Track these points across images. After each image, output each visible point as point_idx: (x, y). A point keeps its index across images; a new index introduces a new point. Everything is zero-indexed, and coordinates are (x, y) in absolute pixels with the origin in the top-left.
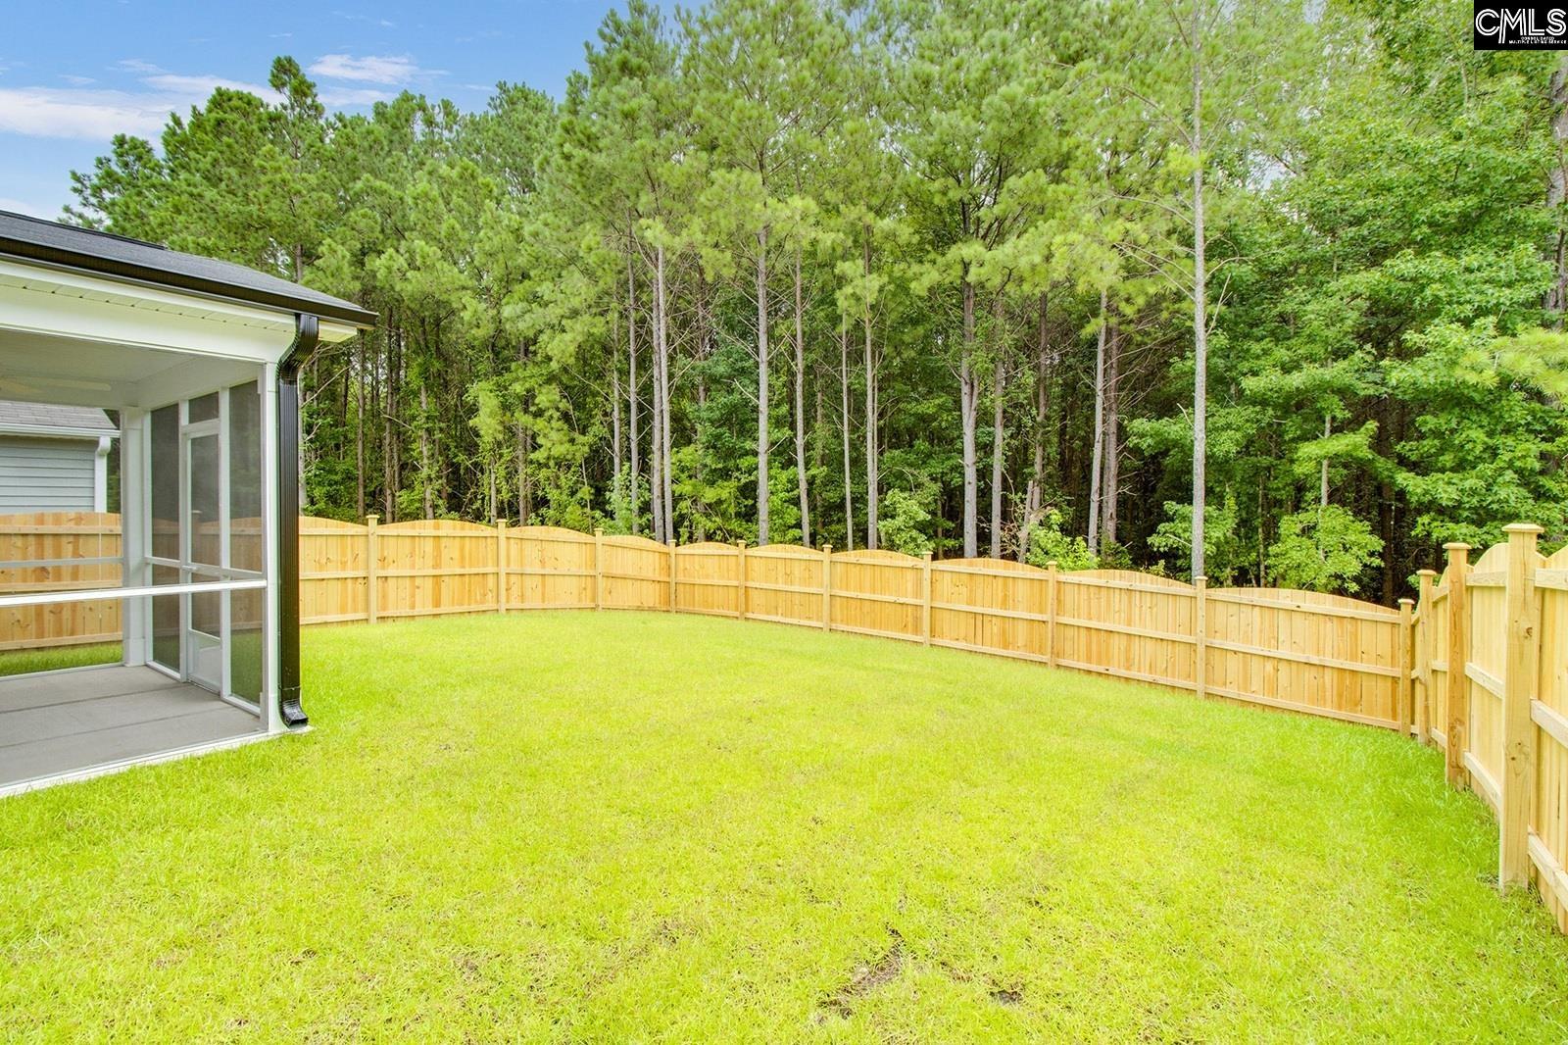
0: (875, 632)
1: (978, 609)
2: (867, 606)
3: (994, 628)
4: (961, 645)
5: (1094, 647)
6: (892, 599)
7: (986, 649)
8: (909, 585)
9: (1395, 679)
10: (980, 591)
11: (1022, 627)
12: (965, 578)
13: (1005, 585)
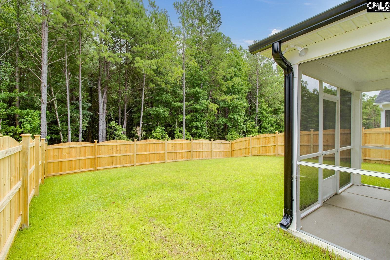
0: (151, 163)
1: (177, 151)
2: (148, 156)
3: (180, 155)
4: (174, 160)
5: (198, 155)
6: (156, 152)
7: (179, 160)
8: (160, 148)
9: (229, 151)
10: (177, 147)
11: (186, 153)
12: (174, 144)
13: (182, 145)
